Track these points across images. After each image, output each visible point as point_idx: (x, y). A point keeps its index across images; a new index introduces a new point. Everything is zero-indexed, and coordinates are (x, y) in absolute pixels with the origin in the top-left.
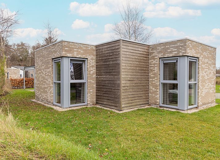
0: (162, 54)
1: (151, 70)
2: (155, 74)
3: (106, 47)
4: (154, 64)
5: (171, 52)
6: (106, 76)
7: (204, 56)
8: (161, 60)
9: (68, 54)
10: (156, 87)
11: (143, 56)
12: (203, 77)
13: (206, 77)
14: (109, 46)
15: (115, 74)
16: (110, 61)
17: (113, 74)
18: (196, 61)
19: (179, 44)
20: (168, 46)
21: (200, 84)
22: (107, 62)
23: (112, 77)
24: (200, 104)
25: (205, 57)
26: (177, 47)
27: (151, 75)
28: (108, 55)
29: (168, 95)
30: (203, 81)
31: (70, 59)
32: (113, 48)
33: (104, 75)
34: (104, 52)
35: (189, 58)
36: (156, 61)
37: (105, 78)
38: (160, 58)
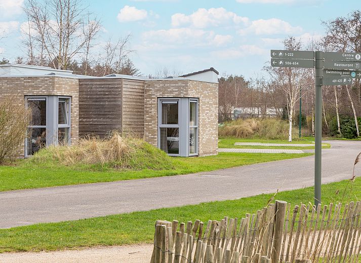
0: (161, 93)
1: (147, 112)
2: (151, 117)
3: (98, 83)
4: (151, 104)
5: (171, 92)
6: (99, 120)
7: (205, 95)
8: (159, 100)
9: (58, 92)
10: (153, 132)
11: (139, 94)
12: (203, 120)
13: (207, 121)
14: (103, 83)
15: (113, 117)
16: (105, 101)
17: (110, 116)
18: (196, 102)
19: (180, 84)
20: (168, 85)
21: (201, 128)
22: (100, 101)
23: (108, 120)
24: (201, 152)
25: (205, 97)
26: (178, 87)
27: (147, 117)
28: (102, 93)
29: (166, 142)
30: (204, 125)
31: (58, 97)
32: (110, 86)
33: (95, 118)
34: (94, 89)
35: (190, 99)
36: (154, 101)
37: (96, 121)
38: (158, 97)
